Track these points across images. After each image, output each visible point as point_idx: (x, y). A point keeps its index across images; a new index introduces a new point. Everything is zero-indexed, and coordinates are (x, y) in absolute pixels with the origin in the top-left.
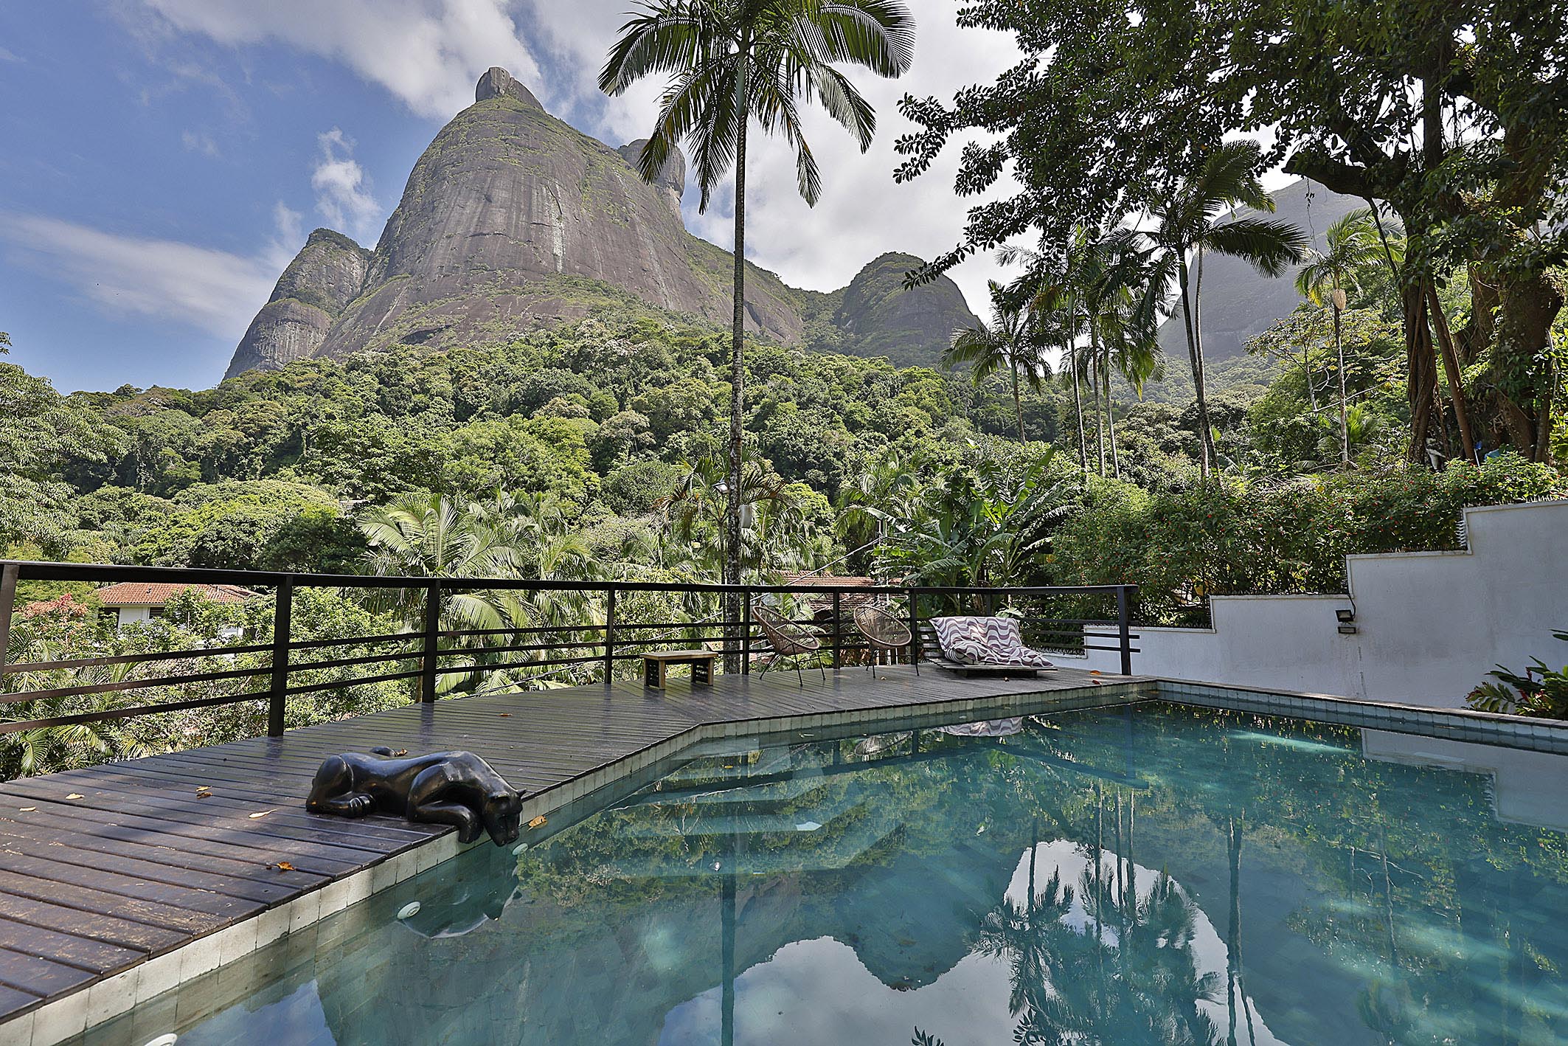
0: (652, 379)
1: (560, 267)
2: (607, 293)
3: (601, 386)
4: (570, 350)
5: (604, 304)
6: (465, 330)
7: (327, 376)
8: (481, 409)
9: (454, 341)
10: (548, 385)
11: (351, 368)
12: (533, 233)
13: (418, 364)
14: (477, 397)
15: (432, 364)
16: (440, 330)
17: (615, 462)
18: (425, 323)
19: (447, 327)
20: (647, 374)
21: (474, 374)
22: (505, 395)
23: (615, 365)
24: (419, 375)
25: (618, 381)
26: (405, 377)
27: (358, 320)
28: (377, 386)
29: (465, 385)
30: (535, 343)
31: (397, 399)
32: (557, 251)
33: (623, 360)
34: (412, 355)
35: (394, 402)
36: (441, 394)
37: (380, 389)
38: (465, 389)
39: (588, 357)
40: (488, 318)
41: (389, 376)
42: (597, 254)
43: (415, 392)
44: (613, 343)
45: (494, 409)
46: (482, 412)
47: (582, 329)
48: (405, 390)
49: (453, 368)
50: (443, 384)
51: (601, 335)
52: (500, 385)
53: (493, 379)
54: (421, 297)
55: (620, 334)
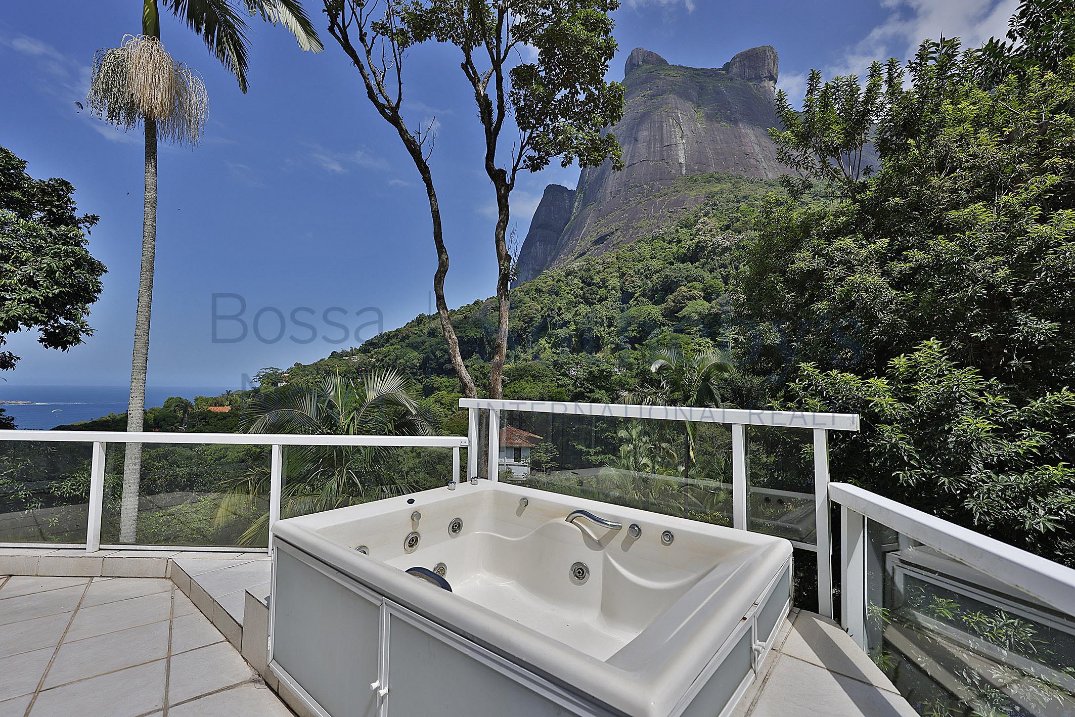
1: (684, 171)
2: (718, 180)
3: (711, 271)
4: (690, 246)
5: (716, 190)
6: (626, 230)
7: (557, 282)
8: (637, 295)
9: (621, 239)
10: (675, 278)
11: (568, 275)
12: (665, 154)
13: (600, 268)
14: (633, 287)
15: (609, 267)
16: (613, 233)
17: (721, 330)
18: (604, 231)
19: (616, 230)
21: (631, 272)
22: (650, 284)
23: (722, 253)
24: (602, 275)
25: (724, 266)
26: (595, 277)
27: (570, 236)
28: (581, 285)
29: (627, 280)
30: (668, 239)
31: (591, 294)
32: (682, 161)
33: (727, 249)
34: (597, 263)
35: (590, 297)
36: (613, 289)
37: (582, 287)
38: (627, 283)
39: (703, 249)
40: (639, 219)
41: (587, 278)
42: (710, 154)
43: (600, 287)
44: (719, 238)
45: (644, 295)
46: (637, 297)
47: (698, 226)
48: (595, 288)
49: (619, 268)
50: (614, 282)
51: (711, 231)
52: (647, 278)
53: (642, 274)
54: (601, 214)
55: (725, 223)
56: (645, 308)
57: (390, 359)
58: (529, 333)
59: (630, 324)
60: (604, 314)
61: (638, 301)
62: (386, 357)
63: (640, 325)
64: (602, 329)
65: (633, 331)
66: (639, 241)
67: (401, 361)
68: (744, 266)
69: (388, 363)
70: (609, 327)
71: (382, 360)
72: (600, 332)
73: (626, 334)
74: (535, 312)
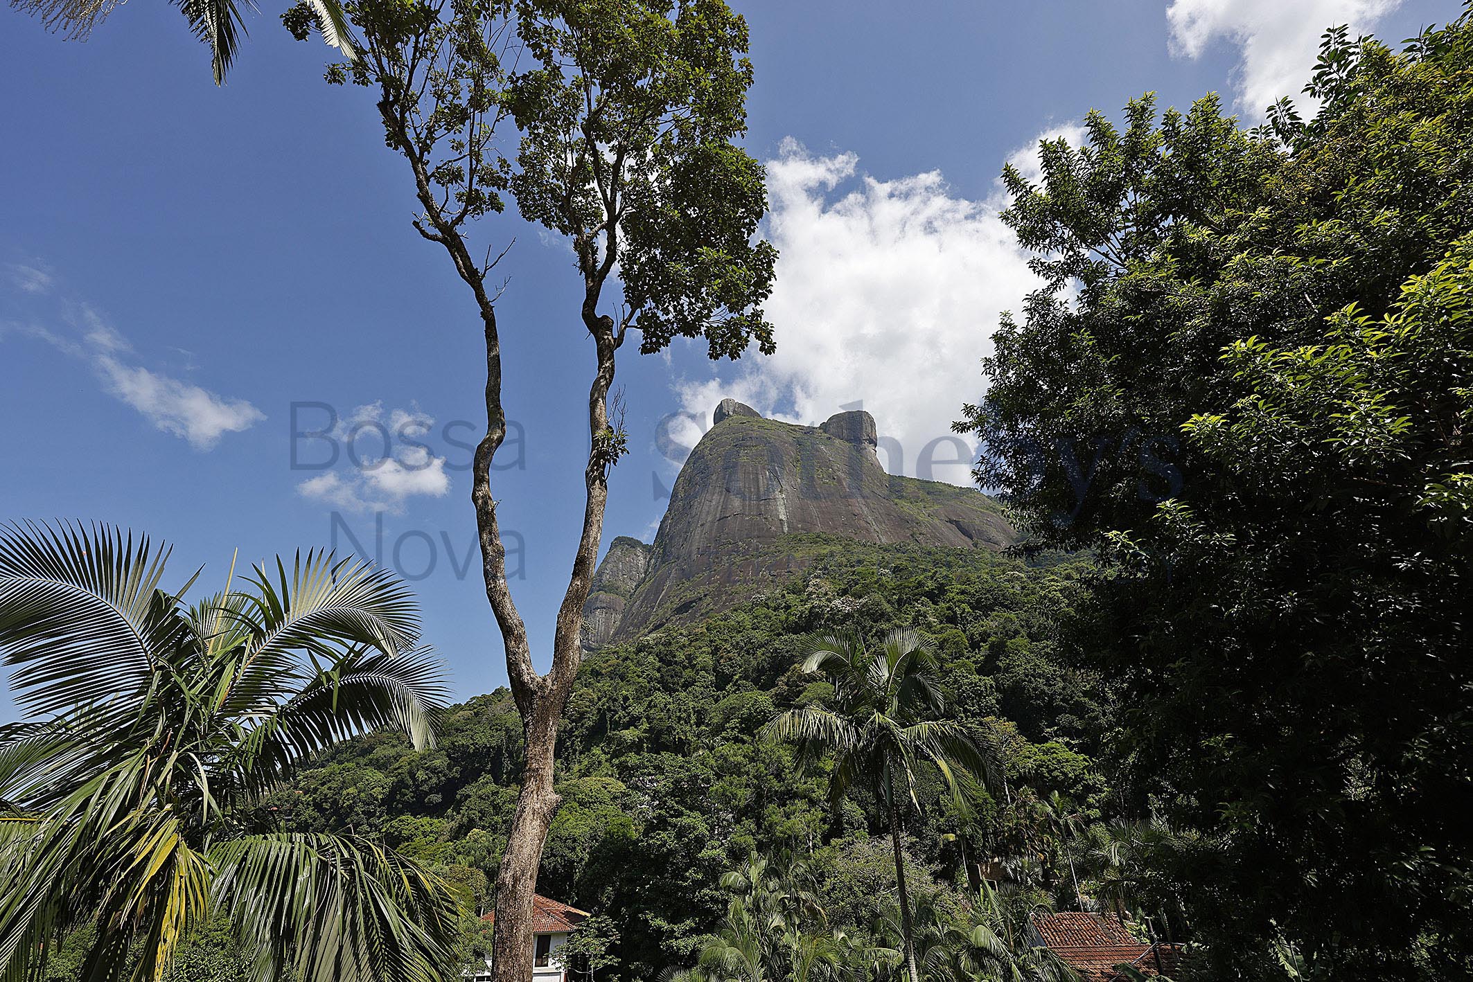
0: (877, 632)
1: (786, 529)
2: (826, 542)
4: (802, 612)
6: (718, 596)
7: (623, 661)
8: (736, 677)
9: (711, 606)
10: (787, 652)
11: (639, 650)
12: (762, 507)
13: (684, 640)
14: (731, 667)
15: (697, 640)
16: (700, 599)
18: (690, 595)
19: (705, 596)
20: (872, 627)
21: (727, 646)
22: (754, 663)
23: (842, 622)
24: (688, 651)
26: (678, 653)
27: (643, 602)
28: (658, 664)
29: (722, 657)
30: (773, 605)
31: (672, 677)
32: (783, 517)
33: (848, 616)
34: (681, 634)
35: (670, 680)
36: (703, 669)
37: (660, 668)
38: (722, 661)
39: (818, 616)
40: (735, 582)
41: (666, 655)
42: (814, 512)
43: (685, 668)
44: (837, 602)
45: (746, 678)
46: (737, 680)
47: (810, 589)
48: (678, 668)
49: (711, 641)
50: (705, 659)
51: (826, 594)
52: (748, 654)
53: (742, 648)
54: (686, 575)
55: (843, 587)
56: (748, 694)
57: (329, 788)
58: (577, 737)
59: (727, 720)
60: (691, 704)
61: (739, 685)
62: (323, 784)
63: (743, 721)
64: (688, 728)
65: (733, 729)
66: (736, 610)
67: (351, 790)
68: (872, 637)
69: (326, 795)
70: (698, 725)
71: (316, 790)
72: (685, 733)
73: (724, 734)
74: (587, 704)
